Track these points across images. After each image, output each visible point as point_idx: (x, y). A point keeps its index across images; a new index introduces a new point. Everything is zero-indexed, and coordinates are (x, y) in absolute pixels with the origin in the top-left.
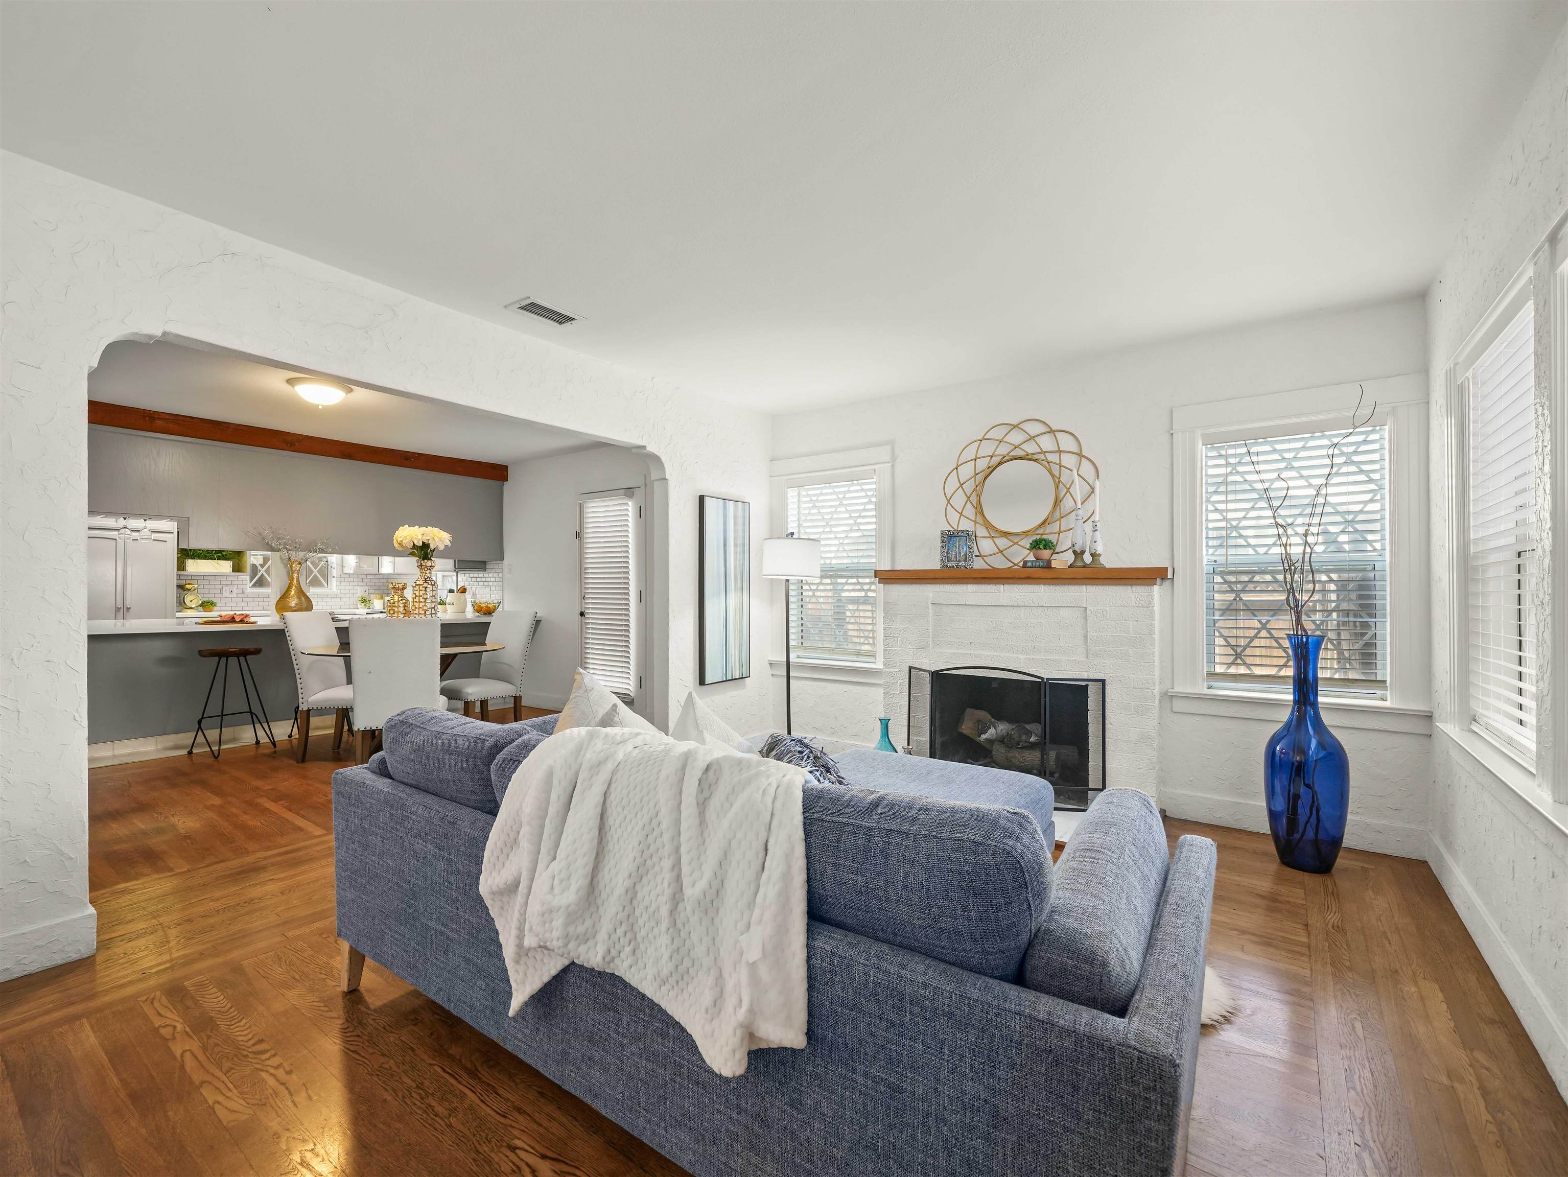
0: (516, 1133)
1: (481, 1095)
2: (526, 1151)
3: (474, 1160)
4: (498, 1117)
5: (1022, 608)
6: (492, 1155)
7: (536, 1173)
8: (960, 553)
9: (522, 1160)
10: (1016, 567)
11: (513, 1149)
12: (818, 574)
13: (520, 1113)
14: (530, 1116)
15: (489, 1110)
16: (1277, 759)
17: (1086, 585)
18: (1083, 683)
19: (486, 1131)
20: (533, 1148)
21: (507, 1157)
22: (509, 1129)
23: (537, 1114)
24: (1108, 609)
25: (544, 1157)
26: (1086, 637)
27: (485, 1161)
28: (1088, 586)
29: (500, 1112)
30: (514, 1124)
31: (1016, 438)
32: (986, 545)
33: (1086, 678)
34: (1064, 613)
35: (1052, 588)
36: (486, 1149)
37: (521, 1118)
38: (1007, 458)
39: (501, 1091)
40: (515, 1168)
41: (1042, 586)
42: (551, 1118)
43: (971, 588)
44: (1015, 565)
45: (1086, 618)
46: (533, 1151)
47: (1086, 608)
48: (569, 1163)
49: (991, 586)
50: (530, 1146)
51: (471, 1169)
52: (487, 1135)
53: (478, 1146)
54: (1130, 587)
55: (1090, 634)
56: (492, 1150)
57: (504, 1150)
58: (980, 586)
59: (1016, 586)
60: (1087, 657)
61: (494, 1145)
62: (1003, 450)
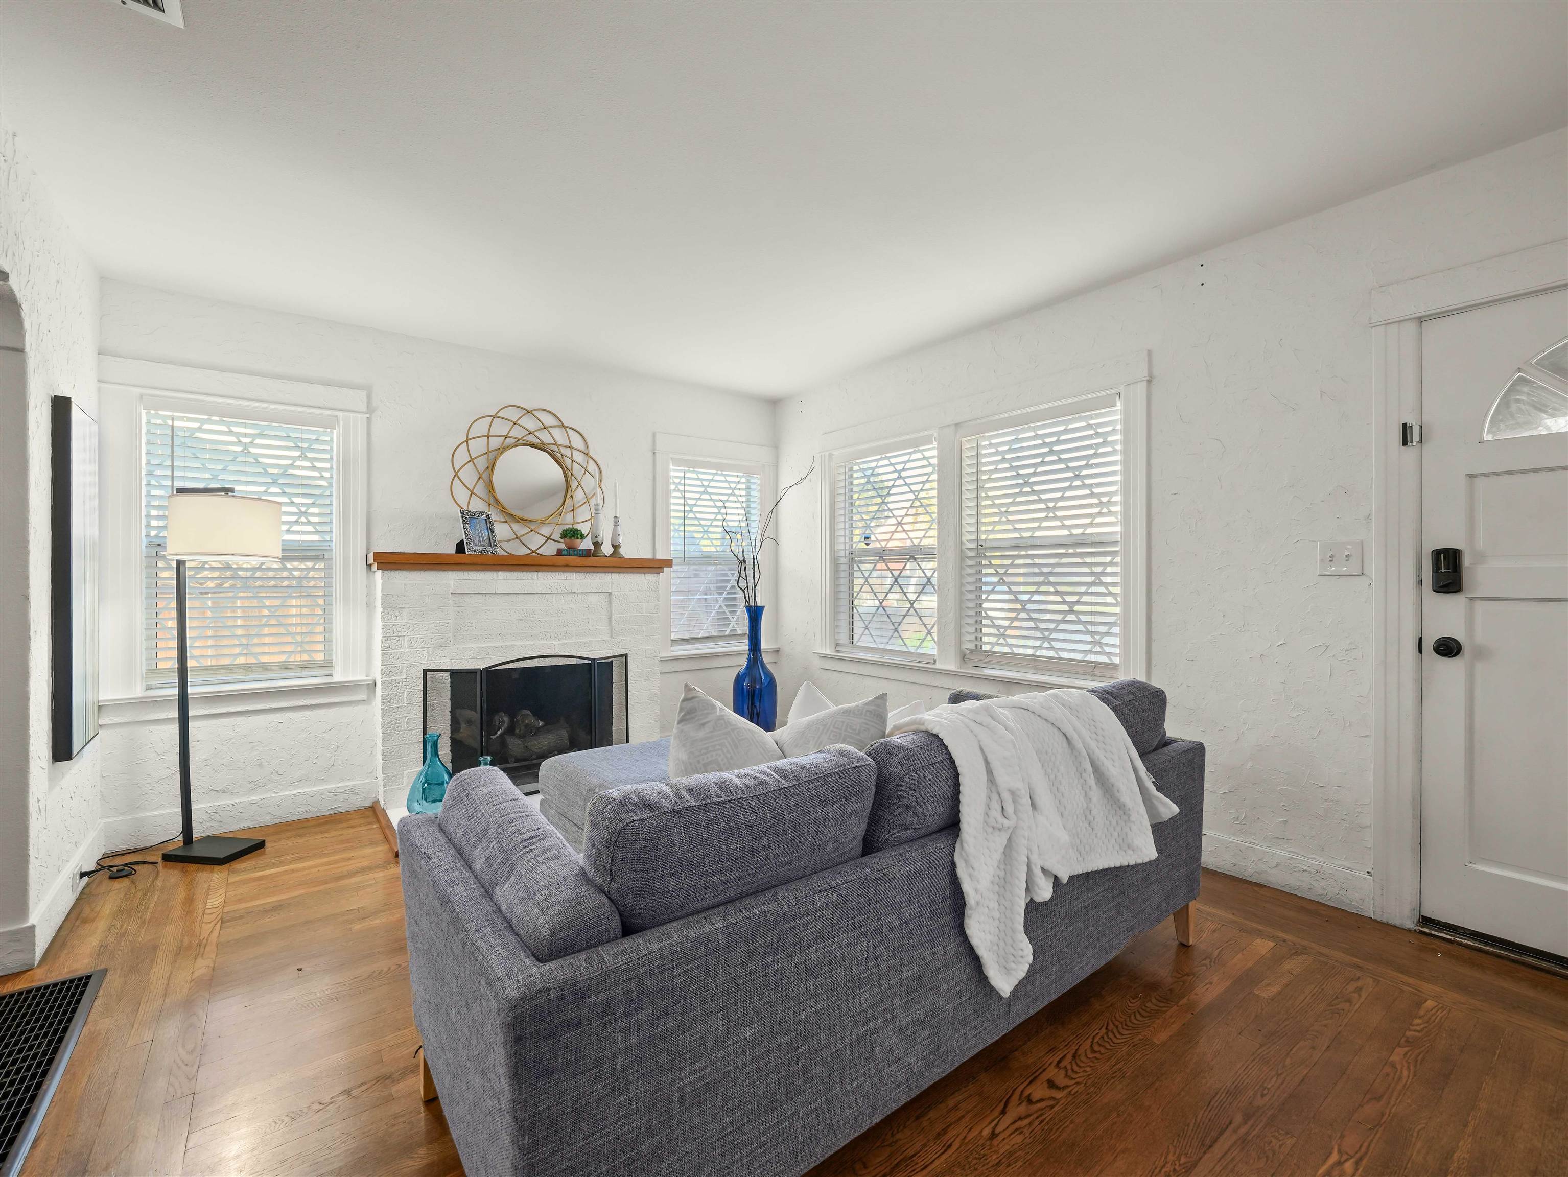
0: (972, 1135)
1: (914, 1170)
2: (996, 1125)
3: (1009, 1165)
4: (950, 1152)
5: (554, 596)
6: (1002, 1151)
7: (1022, 1117)
8: (483, 537)
9: (1007, 1128)
10: (534, 554)
11: (993, 1135)
12: (279, 554)
13: (945, 1133)
14: (948, 1127)
15: (937, 1163)
16: (745, 690)
17: (612, 573)
18: (609, 660)
19: (970, 1159)
20: (992, 1121)
21: (1004, 1139)
22: (966, 1141)
23: (948, 1119)
24: (628, 593)
25: (1003, 1112)
26: (610, 619)
27: (1009, 1157)
28: (613, 574)
29: (942, 1151)
30: (962, 1137)
31: (530, 423)
32: (502, 530)
33: (611, 655)
34: (593, 599)
35: (582, 575)
36: (994, 1157)
37: (951, 1133)
38: (520, 442)
39: (910, 1152)
40: (1018, 1132)
41: (575, 573)
42: (956, 1107)
43: (502, 575)
44: (533, 552)
45: (610, 602)
46: (997, 1120)
47: (610, 593)
48: (1009, 1095)
49: (524, 573)
50: (990, 1123)
51: (1021, 1166)
52: (976, 1158)
53: (990, 1164)
54: (643, 575)
55: (615, 616)
56: (996, 1152)
57: (995, 1142)
58: (511, 573)
59: (550, 573)
60: (612, 636)
61: (989, 1151)
62: (517, 433)
